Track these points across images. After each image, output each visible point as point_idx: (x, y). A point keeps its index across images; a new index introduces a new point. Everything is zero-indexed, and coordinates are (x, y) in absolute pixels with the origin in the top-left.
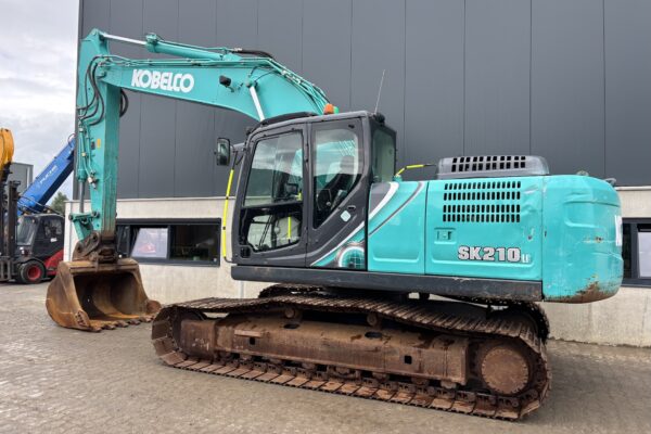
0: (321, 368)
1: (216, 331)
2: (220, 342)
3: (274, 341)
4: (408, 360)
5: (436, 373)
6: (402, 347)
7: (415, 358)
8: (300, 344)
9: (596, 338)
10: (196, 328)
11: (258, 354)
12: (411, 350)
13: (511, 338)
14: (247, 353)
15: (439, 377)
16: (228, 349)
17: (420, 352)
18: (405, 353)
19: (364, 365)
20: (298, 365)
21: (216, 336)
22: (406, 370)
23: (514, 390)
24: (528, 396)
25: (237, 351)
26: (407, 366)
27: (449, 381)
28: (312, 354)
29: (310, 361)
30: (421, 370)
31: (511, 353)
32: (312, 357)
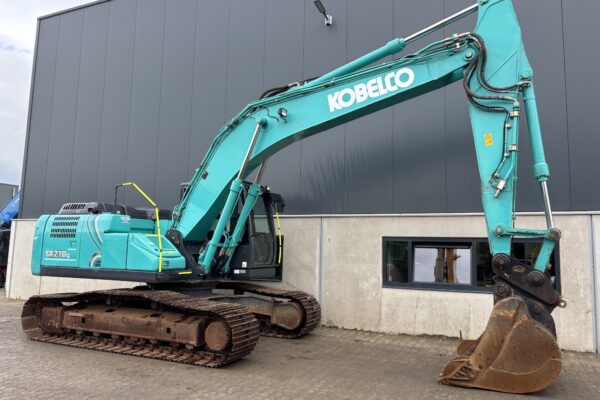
0: (122, 338)
1: (62, 314)
2: (64, 323)
3: (96, 321)
4: (169, 330)
5: (183, 339)
6: (166, 322)
7: (173, 329)
8: (110, 322)
9: (384, 328)
10: (50, 312)
11: (86, 329)
12: (171, 325)
14: (80, 329)
15: (184, 341)
16: (69, 327)
17: (175, 325)
18: (167, 326)
20: (108, 336)
21: (62, 318)
22: (167, 338)
25: (74, 328)
26: (168, 335)
27: (189, 344)
28: (116, 328)
29: (115, 334)
30: (175, 338)
32: (116, 331)
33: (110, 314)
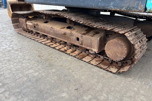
2: (28, 27)
3: (40, 27)
4: (78, 39)
5: (87, 46)
6: (76, 34)
8: (46, 29)
10: (22, 21)
12: (79, 35)
13: (120, 34)
14: (34, 30)
15: (88, 48)
16: (30, 29)
17: (82, 36)
18: (77, 36)
19: (64, 39)
20: (46, 36)
21: (26, 24)
22: (77, 43)
23: (118, 59)
24: (126, 62)
26: (77, 41)
27: (92, 50)
29: (49, 36)
30: (82, 44)
31: (120, 42)
33: (46, 24)
